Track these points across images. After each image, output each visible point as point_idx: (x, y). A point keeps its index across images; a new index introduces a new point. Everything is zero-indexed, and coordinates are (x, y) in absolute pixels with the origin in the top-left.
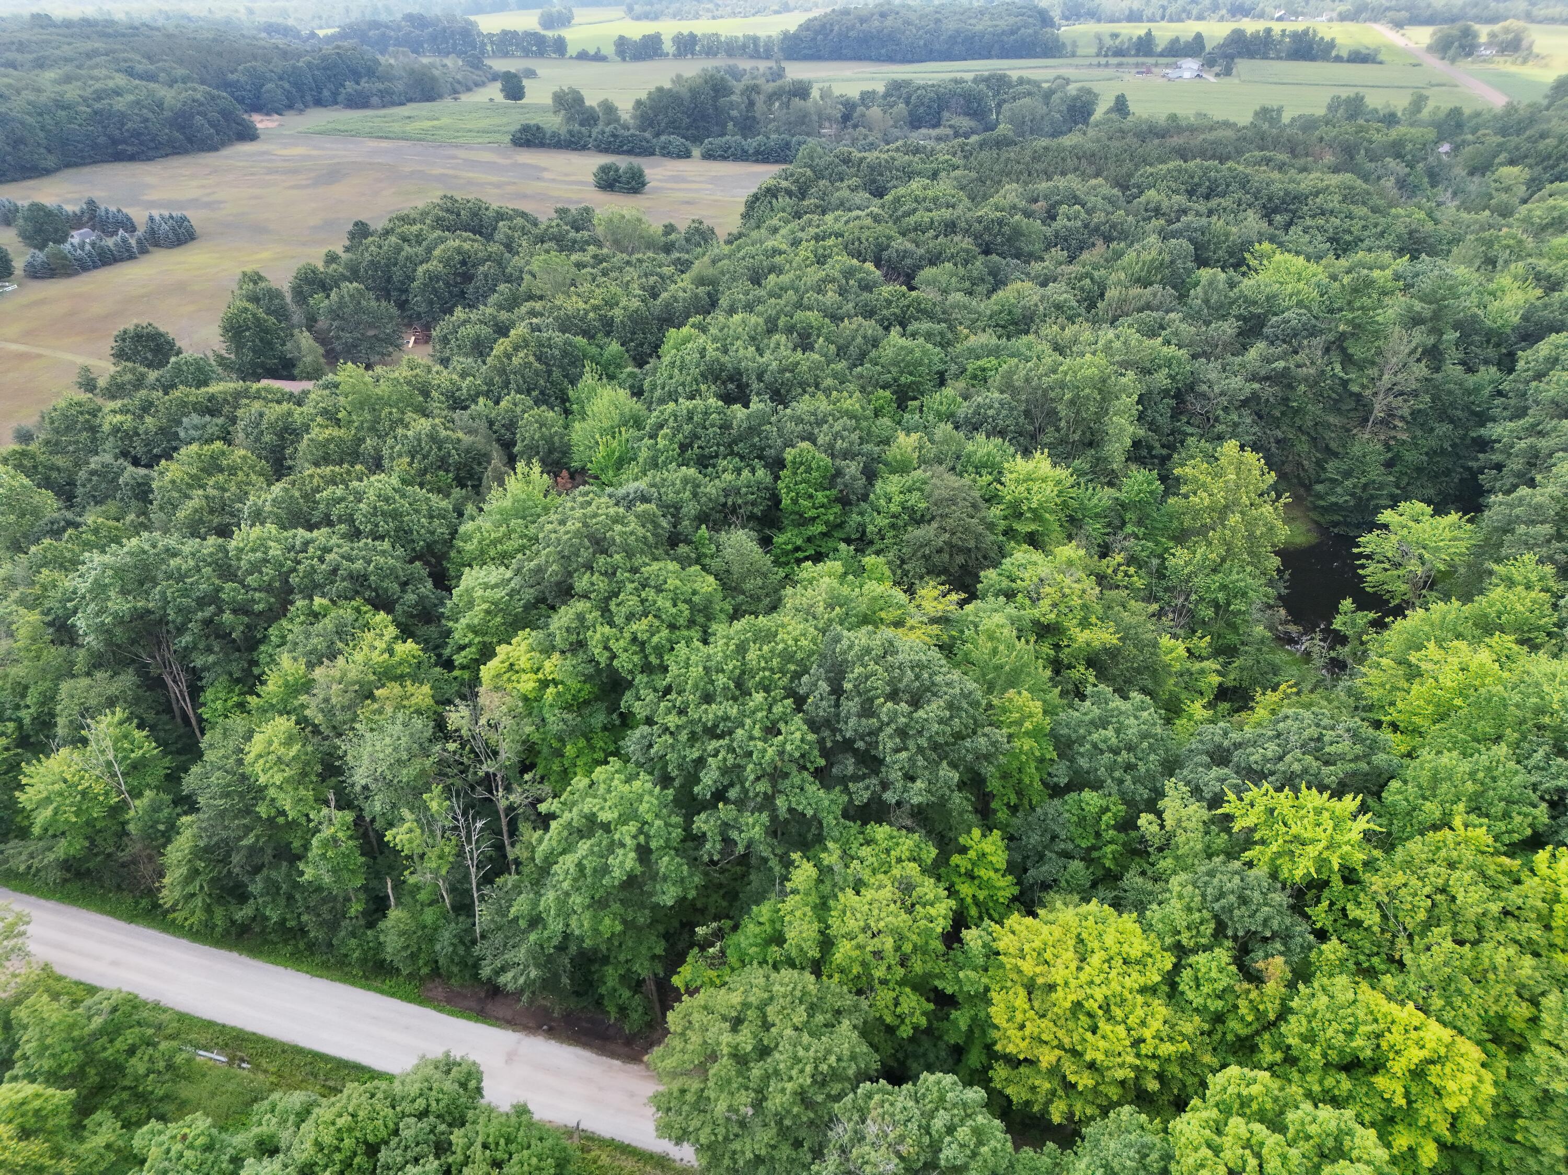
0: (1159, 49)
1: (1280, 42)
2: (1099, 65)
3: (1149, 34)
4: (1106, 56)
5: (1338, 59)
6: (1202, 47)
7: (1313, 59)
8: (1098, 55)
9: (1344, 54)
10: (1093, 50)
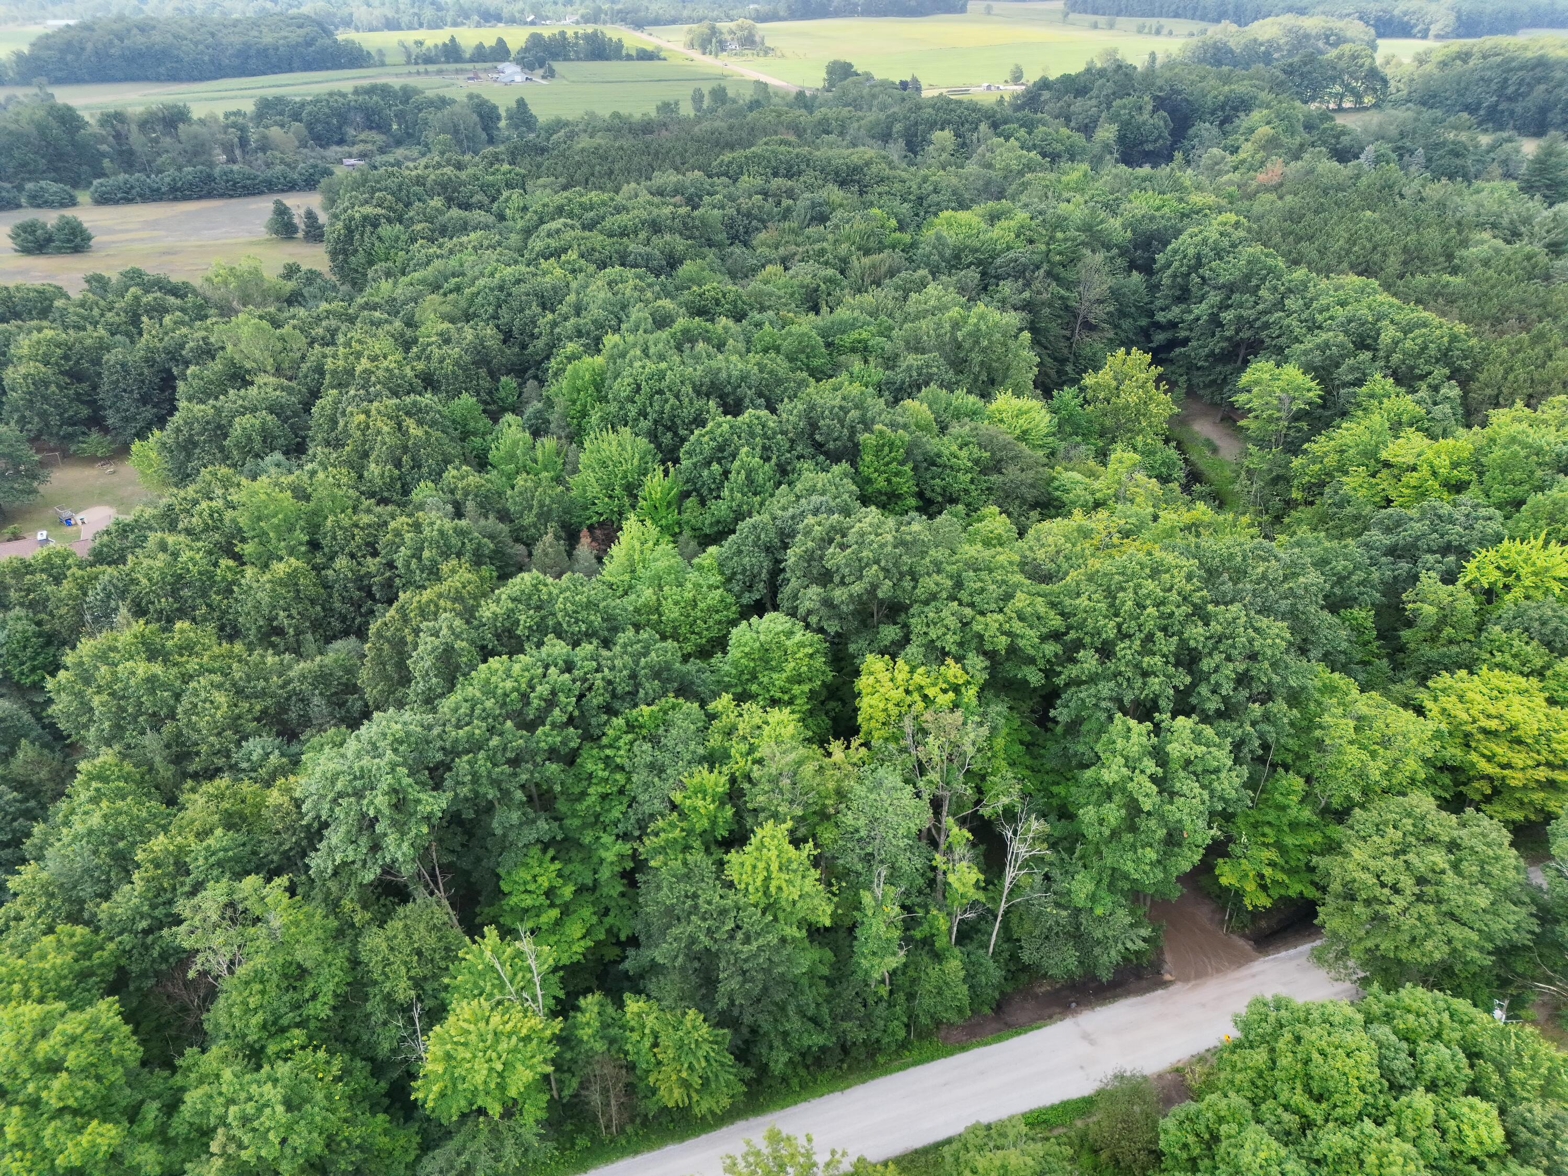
0: (467, 56)
1: (576, 44)
2: (418, 73)
3: (453, 40)
4: (416, 63)
5: (629, 57)
6: (508, 52)
7: (607, 59)
8: (408, 63)
9: (634, 53)
10: (402, 59)
